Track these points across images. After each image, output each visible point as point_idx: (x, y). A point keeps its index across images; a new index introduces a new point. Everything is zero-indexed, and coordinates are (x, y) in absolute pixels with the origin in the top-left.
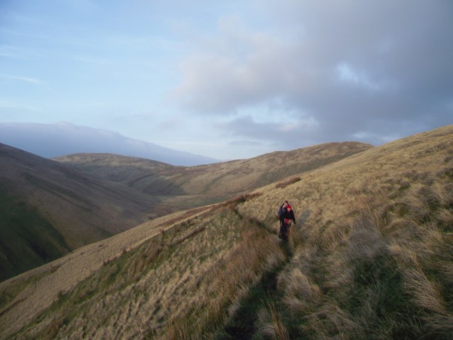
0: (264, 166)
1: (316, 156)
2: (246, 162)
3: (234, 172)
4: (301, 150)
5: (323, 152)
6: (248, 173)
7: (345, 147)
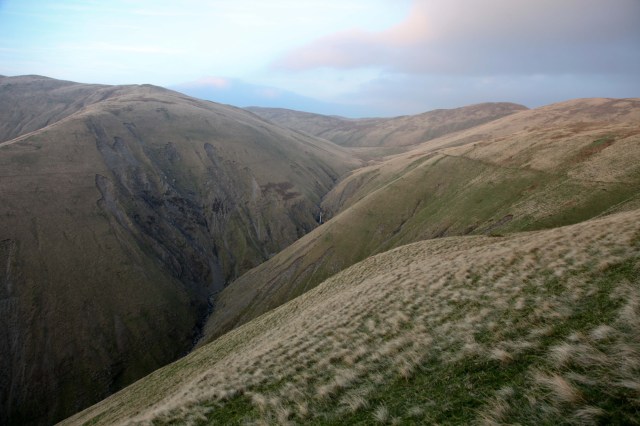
0: (427, 124)
1: (472, 116)
2: (411, 119)
3: (402, 129)
4: (459, 109)
5: (478, 113)
6: (413, 130)
7: (498, 109)
